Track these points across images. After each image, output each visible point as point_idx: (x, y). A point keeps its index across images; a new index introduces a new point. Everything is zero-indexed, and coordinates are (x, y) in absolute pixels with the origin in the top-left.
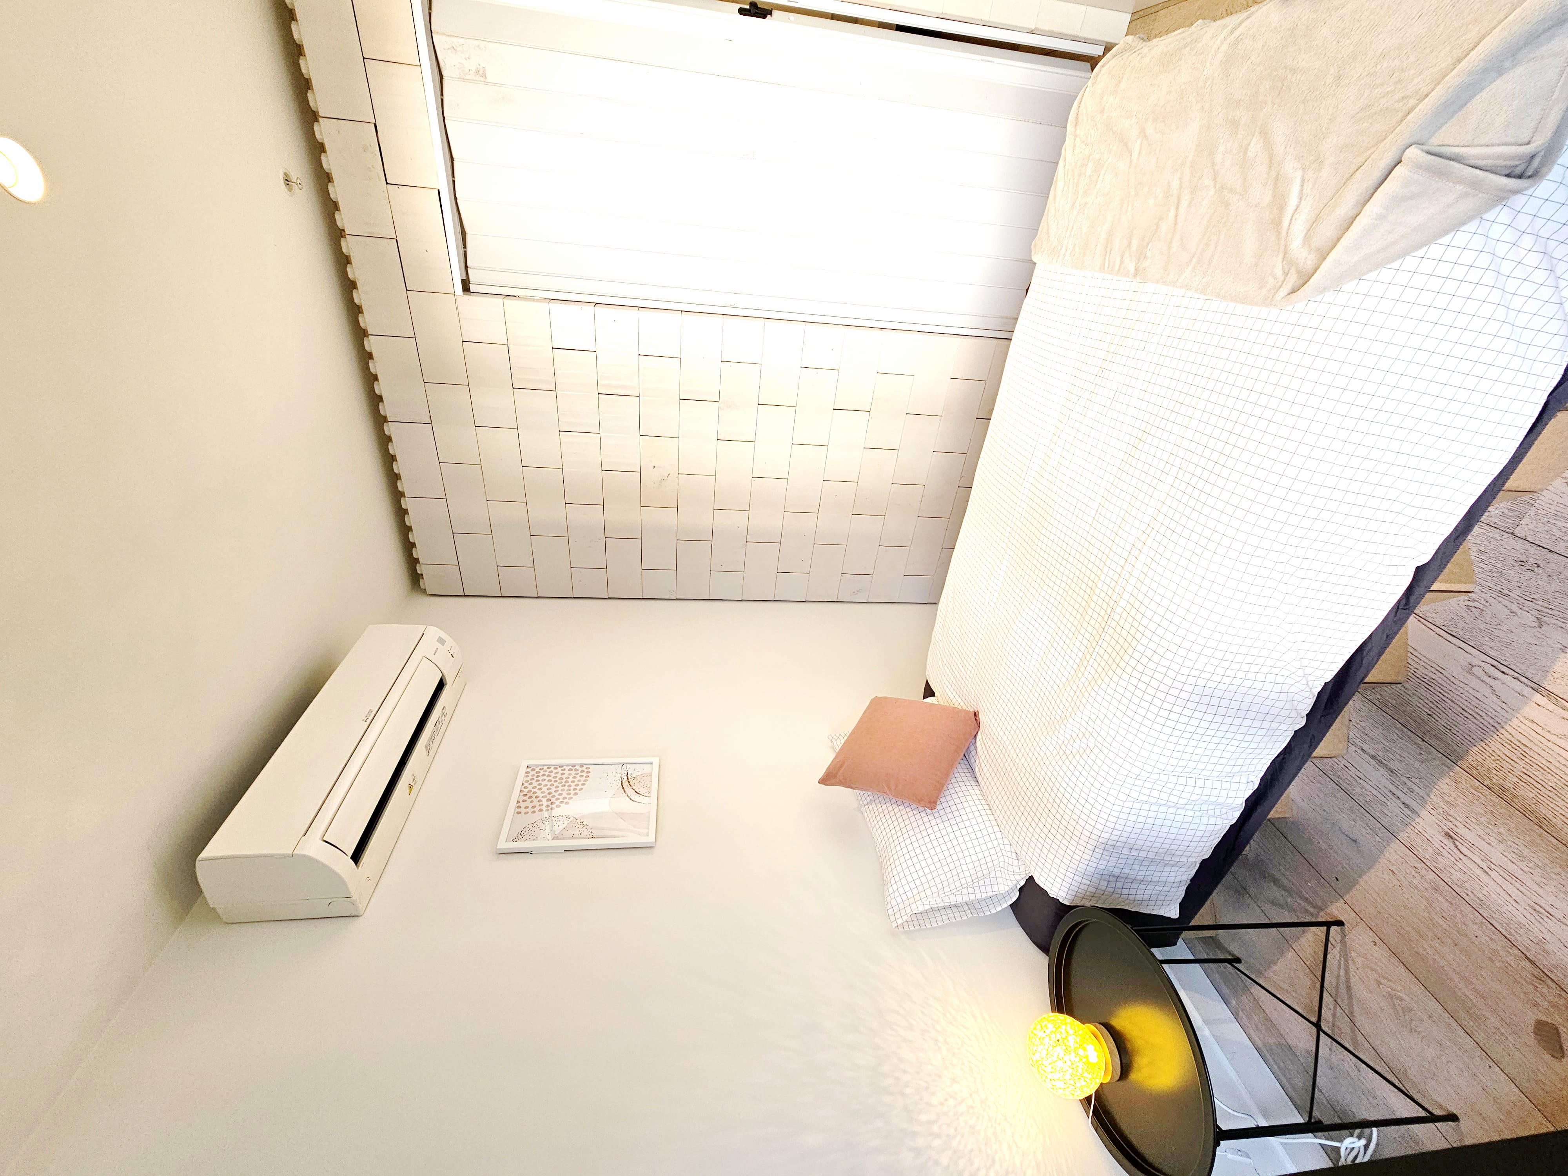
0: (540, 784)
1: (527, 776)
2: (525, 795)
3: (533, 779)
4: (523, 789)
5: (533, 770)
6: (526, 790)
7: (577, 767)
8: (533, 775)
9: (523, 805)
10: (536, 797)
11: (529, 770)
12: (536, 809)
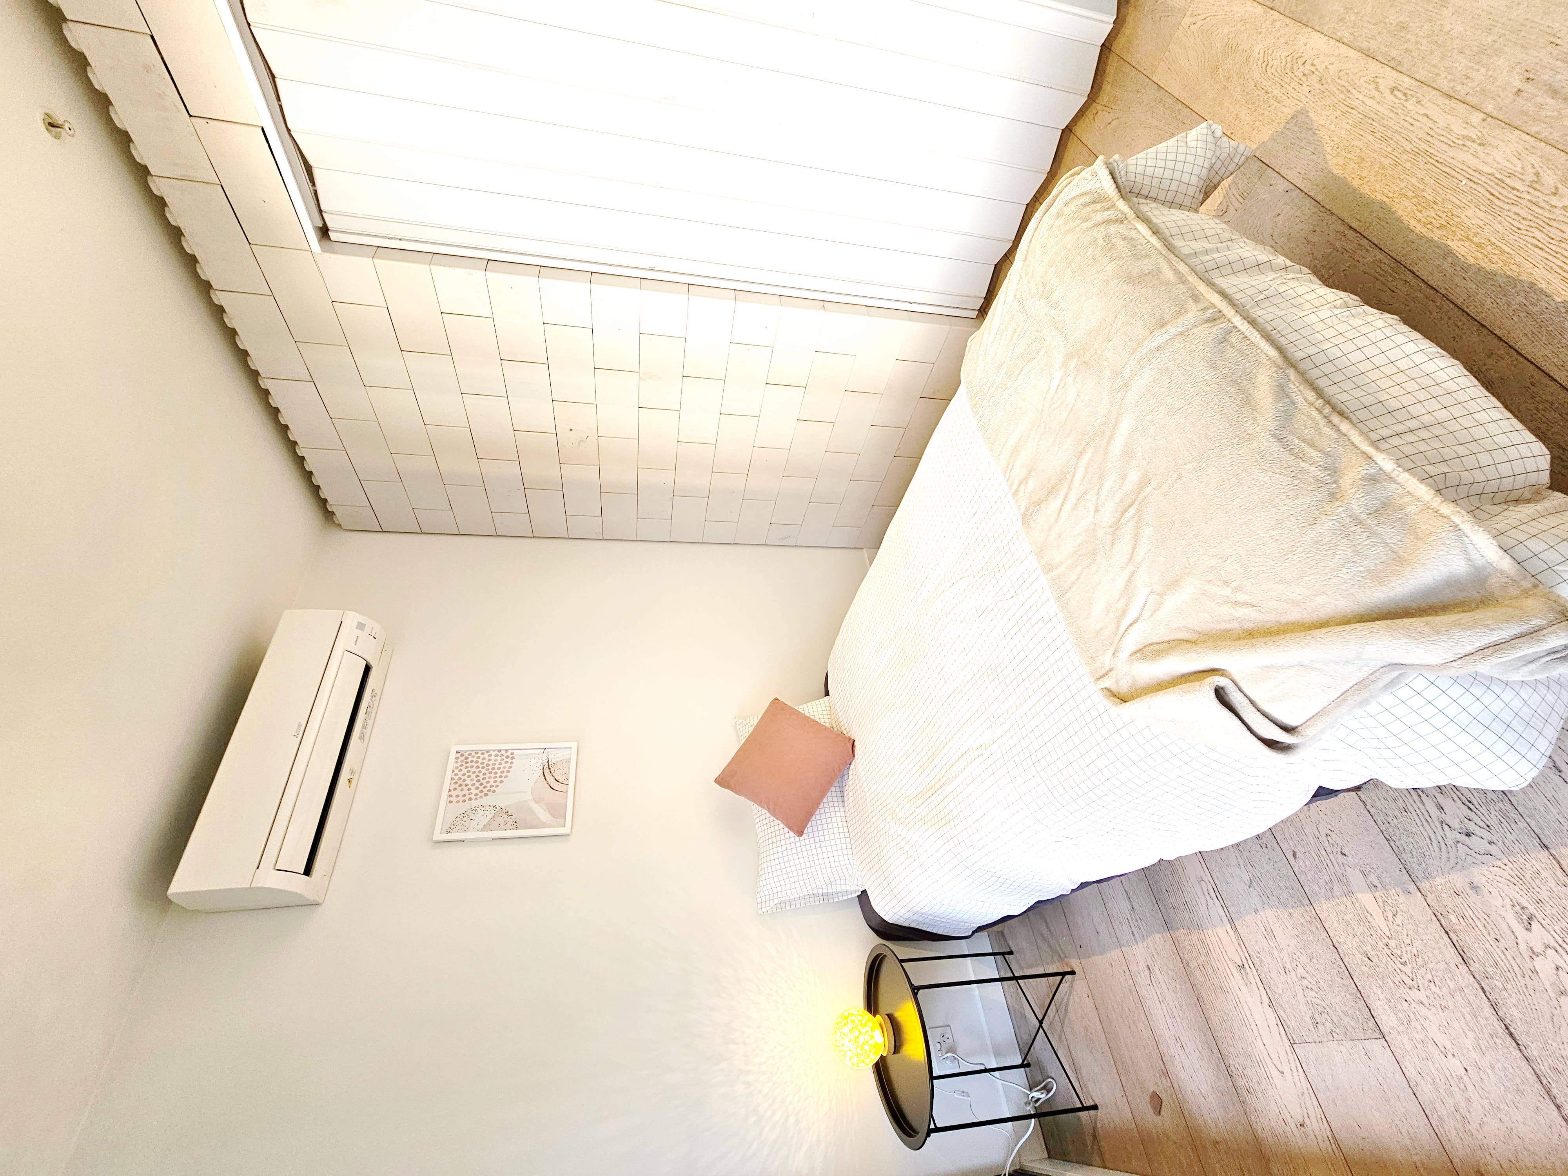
0: (469, 771)
1: (457, 762)
2: (456, 783)
3: (462, 765)
4: (453, 776)
5: (462, 755)
6: (456, 778)
7: (503, 752)
8: (462, 761)
9: (453, 793)
10: (466, 785)
11: (458, 755)
12: (467, 798)
